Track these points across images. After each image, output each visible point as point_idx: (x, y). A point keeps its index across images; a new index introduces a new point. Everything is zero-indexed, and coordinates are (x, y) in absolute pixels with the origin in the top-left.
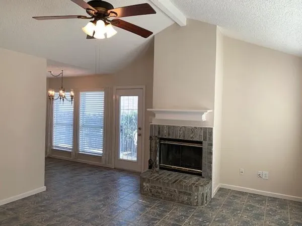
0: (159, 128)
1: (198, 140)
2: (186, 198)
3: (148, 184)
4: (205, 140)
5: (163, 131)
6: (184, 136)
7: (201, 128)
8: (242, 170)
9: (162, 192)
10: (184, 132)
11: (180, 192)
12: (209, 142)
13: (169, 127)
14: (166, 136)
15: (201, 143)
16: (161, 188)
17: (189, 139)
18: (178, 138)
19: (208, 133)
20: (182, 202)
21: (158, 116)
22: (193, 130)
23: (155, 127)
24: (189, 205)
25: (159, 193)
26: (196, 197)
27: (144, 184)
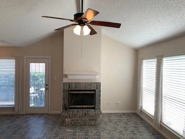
0: (69, 84)
1: (93, 89)
2: (93, 122)
3: (69, 120)
4: (97, 89)
5: (72, 86)
6: (85, 88)
7: (95, 83)
8: (109, 102)
9: (78, 122)
10: (85, 86)
11: (90, 120)
12: (99, 90)
13: (76, 83)
14: (74, 89)
15: (95, 91)
16: (78, 120)
17: (88, 89)
18: (82, 89)
19: (98, 85)
20: (91, 125)
21: (69, 77)
22: (90, 84)
23: (66, 84)
24: (95, 126)
25: (76, 123)
26: (98, 121)
27: (66, 120)
